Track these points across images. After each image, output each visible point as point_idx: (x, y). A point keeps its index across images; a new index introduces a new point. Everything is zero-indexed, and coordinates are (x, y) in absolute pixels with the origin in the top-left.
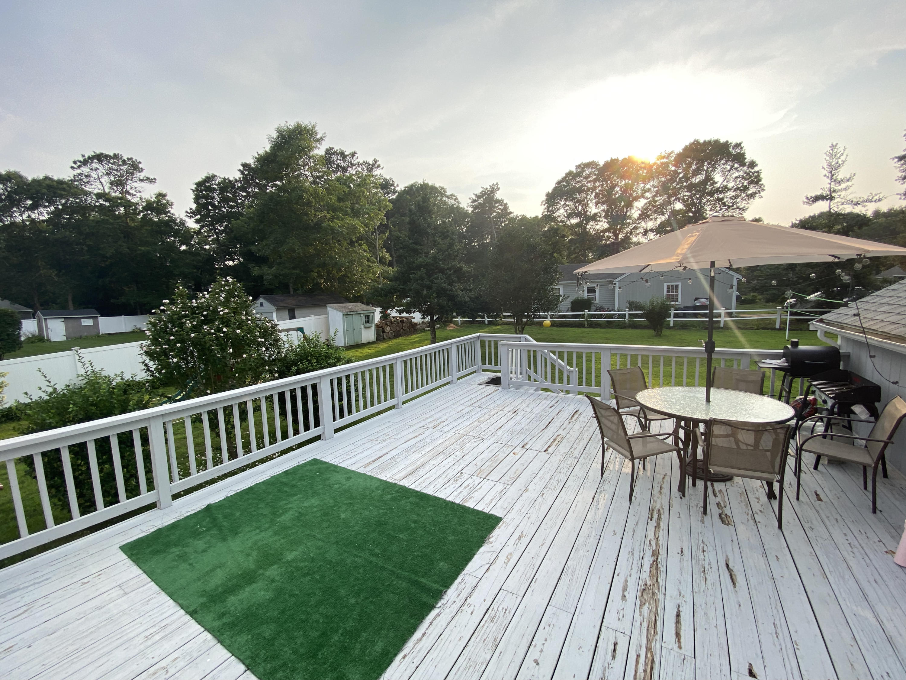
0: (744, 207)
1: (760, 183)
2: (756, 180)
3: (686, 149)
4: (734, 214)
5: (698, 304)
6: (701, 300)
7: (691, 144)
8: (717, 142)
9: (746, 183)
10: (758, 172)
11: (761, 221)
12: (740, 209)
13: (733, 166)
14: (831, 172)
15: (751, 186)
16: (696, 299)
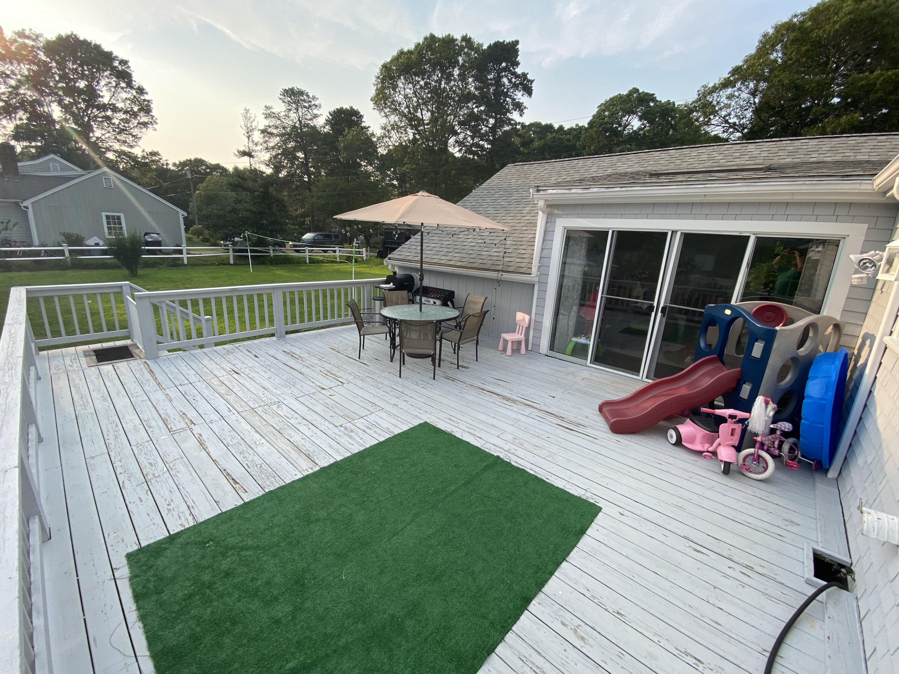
0: (137, 135)
1: (151, 114)
2: (146, 109)
3: (60, 39)
4: (127, 140)
5: (150, 240)
6: (152, 235)
7: (68, 37)
8: (97, 47)
9: (136, 109)
10: (149, 101)
11: (159, 155)
12: (133, 136)
13: (119, 84)
14: (248, 133)
15: (142, 114)
16: (146, 234)
